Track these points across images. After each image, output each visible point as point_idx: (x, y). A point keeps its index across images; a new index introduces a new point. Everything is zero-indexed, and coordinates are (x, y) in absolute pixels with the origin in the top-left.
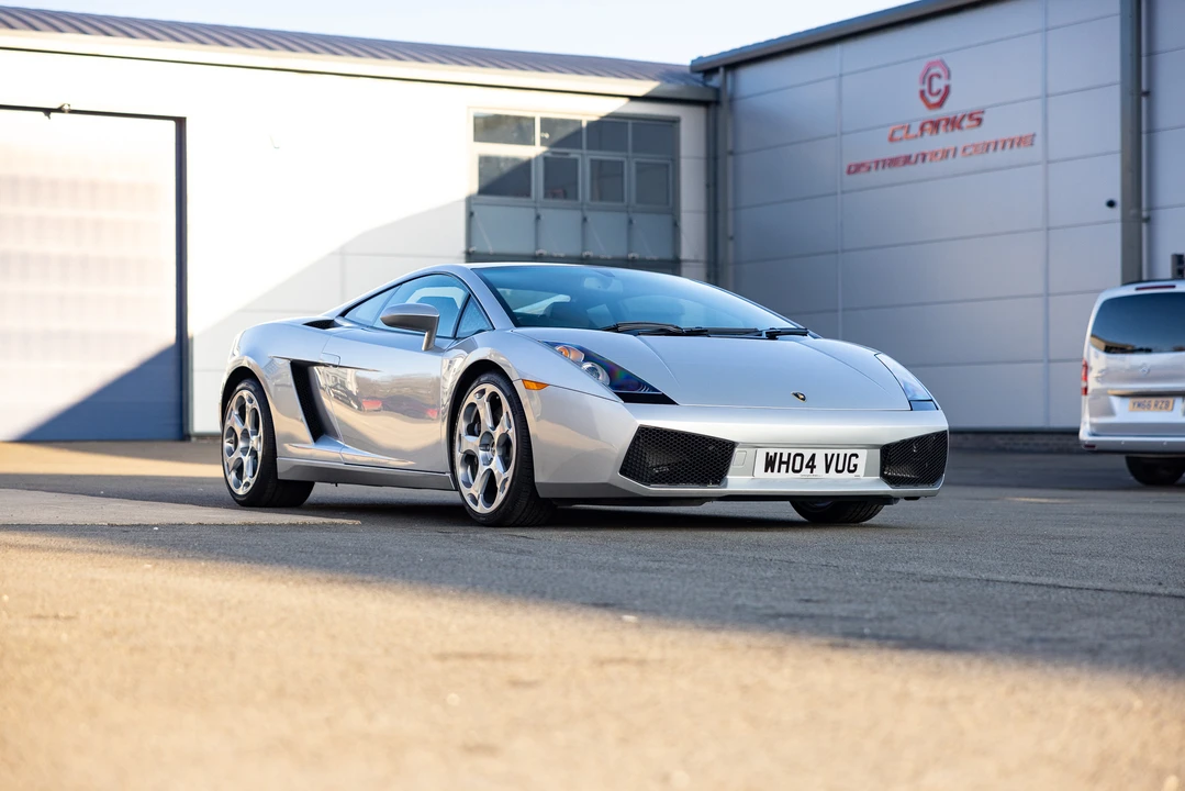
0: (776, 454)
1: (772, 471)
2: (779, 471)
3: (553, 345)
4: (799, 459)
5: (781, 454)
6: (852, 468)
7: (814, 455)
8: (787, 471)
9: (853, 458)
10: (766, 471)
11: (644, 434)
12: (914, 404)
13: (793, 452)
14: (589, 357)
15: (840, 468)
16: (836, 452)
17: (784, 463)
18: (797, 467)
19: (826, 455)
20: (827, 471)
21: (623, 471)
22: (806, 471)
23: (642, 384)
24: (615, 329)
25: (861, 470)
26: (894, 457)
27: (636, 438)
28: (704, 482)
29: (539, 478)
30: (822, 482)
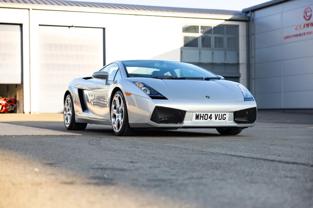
0: (199, 114)
1: (198, 119)
2: (200, 119)
3: (134, 83)
4: (206, 116)
5: (201, 114)
6: (224, 118)
7: (211, 115)
8: (203, 119)
9: (224, 115)
10: (196, 119)
11: (157, 108)
12: (246, 99)
13: (205, 114)
14: (145, 86)
15: (220, 118)
16: (219, 114)
17: (202, 117)
18: (206, 118)
19: (215, 115)
20: (216, 119)
21: (151, 120)
22: (209, 119)
23: (158, 93)
24: (156, 78)
25: (227, 119)
26: (237, 115)
27: (155, 110)
28: (177, 123)
29: (130, 122)
30: (214, 123)
